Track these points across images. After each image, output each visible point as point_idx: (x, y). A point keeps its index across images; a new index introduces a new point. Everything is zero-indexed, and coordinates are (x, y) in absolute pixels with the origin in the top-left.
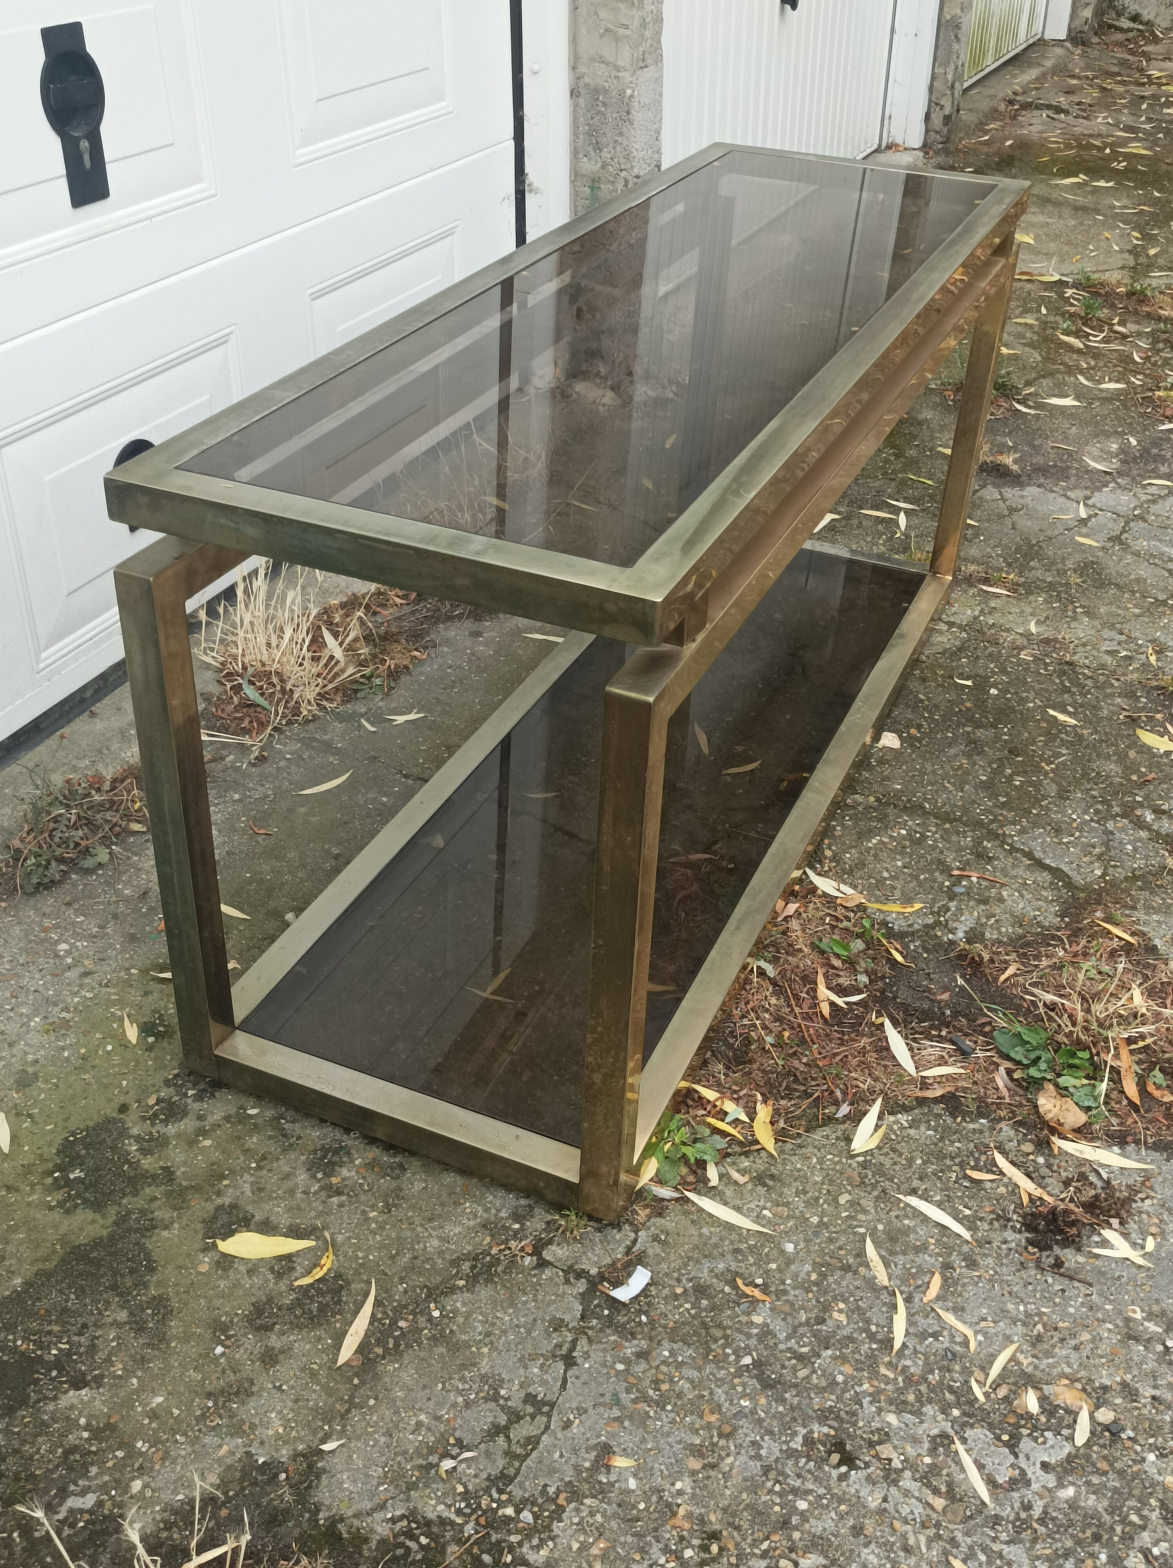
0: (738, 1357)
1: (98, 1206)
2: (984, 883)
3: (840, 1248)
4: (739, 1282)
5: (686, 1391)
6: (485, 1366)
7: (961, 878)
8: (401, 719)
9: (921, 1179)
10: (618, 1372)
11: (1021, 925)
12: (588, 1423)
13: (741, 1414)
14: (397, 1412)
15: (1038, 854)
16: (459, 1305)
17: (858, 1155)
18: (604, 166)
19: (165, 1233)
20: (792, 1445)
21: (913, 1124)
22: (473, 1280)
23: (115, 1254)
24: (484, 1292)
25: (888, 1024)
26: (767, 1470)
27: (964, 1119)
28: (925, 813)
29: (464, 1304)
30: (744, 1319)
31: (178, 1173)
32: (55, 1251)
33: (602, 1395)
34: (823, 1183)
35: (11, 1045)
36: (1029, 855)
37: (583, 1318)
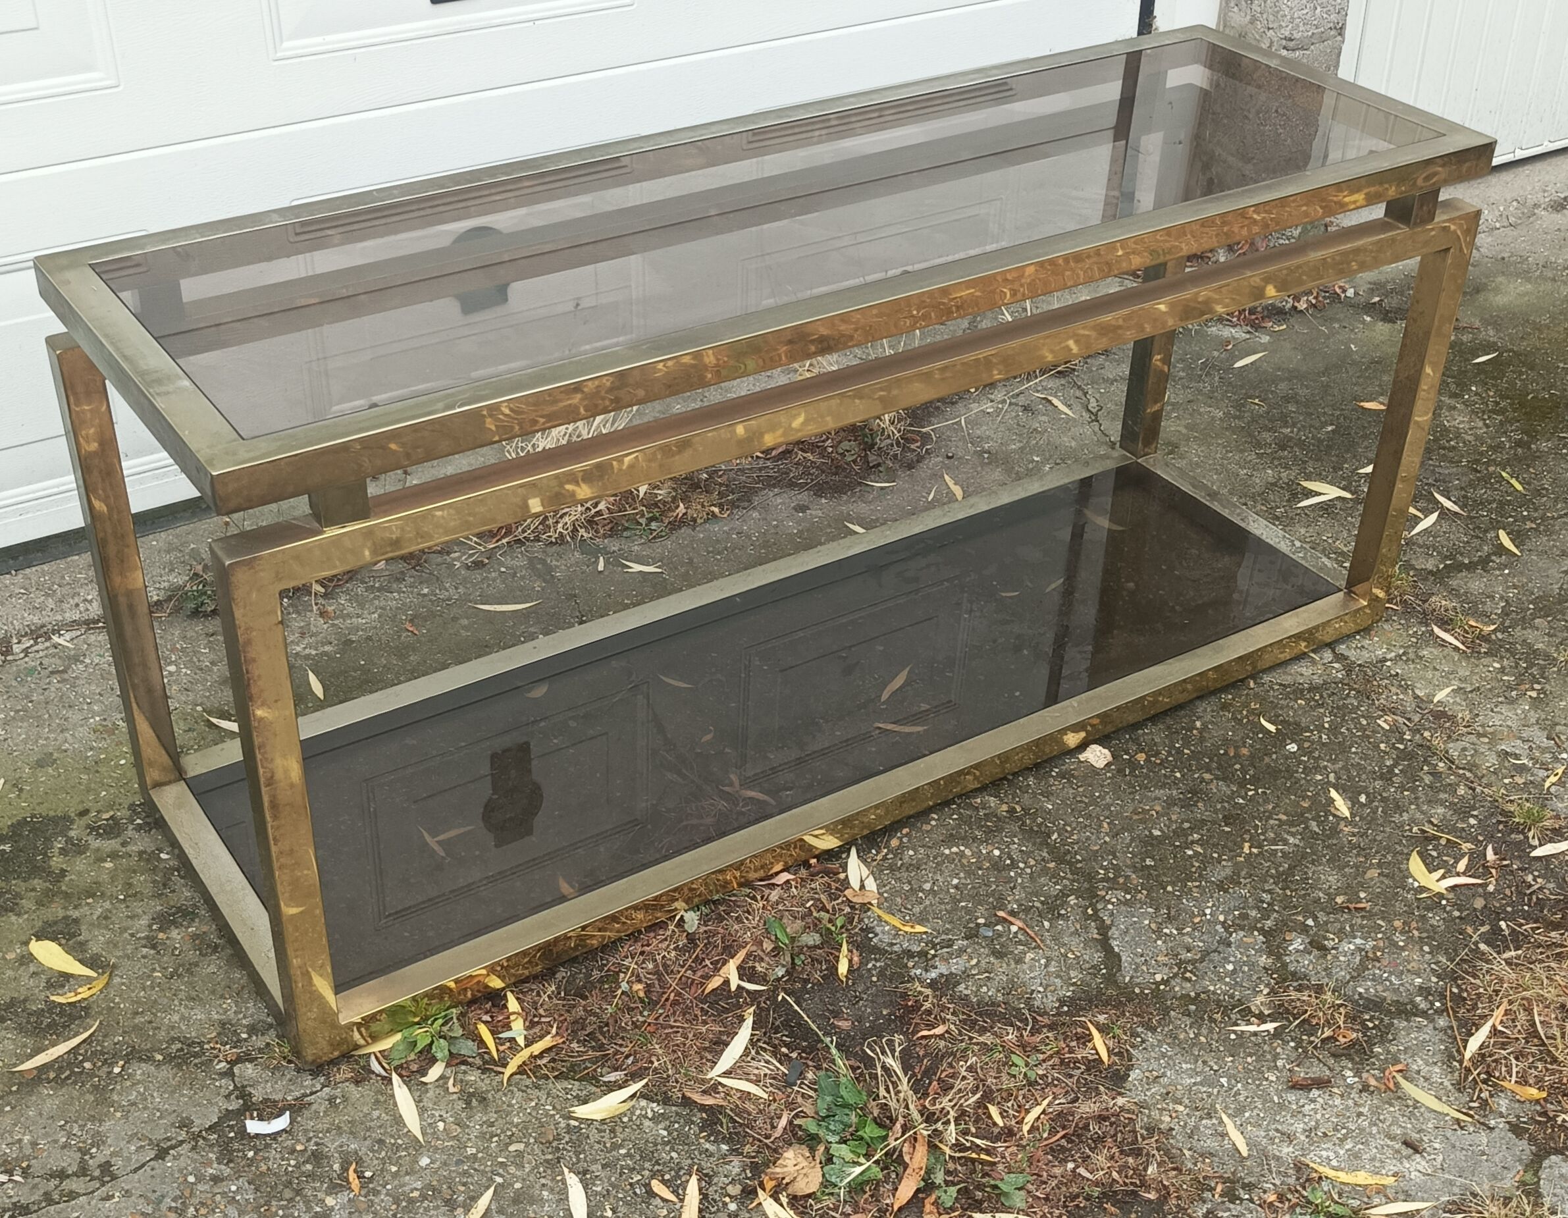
2: (1019, 937)
3: (464, 1184)
4: (353, 1166)
6: (106, 1125)
7: (1002, 920)
8: (637, 568)
9: (605, 1165)
10: (185, 1182)
11: (1008, 993)
12: (121, 1205)
14: (15, 1124)
15: (1114, 932)
16: (139, 1072)
17: (576, 1119)
19: (13, 918)
21: (656, 1119)
22: (168, 1060)
24: (166, 1073)
25: (748, 1023)
27: (708, 1136)
28: (1042, 843)
29: (143, 1073)
30: (321, 1195)
31: (68, 878)
33: (154, 1191)
34: (516, 1125)
35: (63, 730)
36: (1104, 929)
37: (209, 1128)
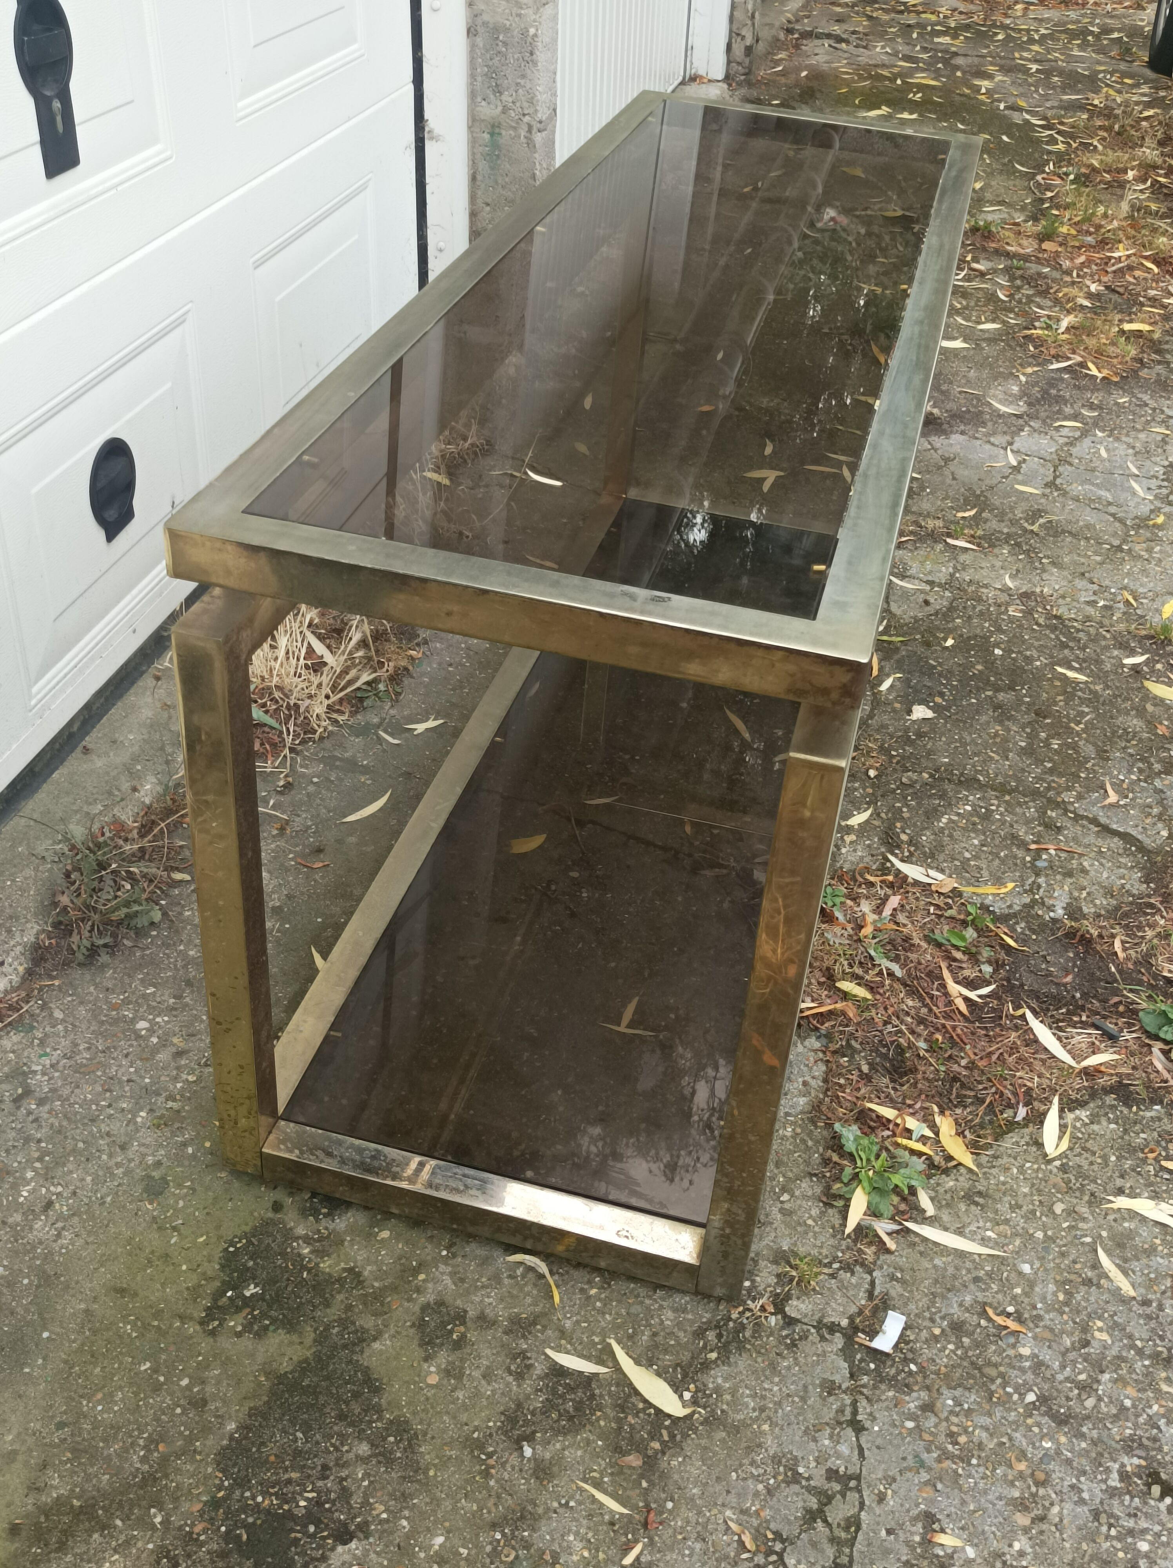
0: (1022, 1396)
1: (290, 1325)
2: (1063, 855)
3: (1074, 1262)
4: (990, 1312)
5: (985, 1441)
6: (771, 1445)
7: (1039, 851)
8: (420, 728)
9: (1122, 1176)
10: (910, 1431)
11: (1112, 896)
12: (902, 1492)
13: (1047, 1456)
14: (700, 1513)
15: (1103, 820)
16: (720, 1380)
17: (1054, 1160)
18: (505, 110)
19: (377, 1346)
20: (1111, 1483)
21: (1094, 1119)
22: (725, 1351)
23: (327, 1378)
24: (742, 1363)
25: (1029, 1015)
26: (1096, 1515)
27: (1139, 1108)
28: (982, 787)
29: (726, 1379)
30: (1011, 1352)
31: (366, 1273)
32: (260, 1385)
33: (904, 1459)
34: (1032, 1195)
35: (123, 1147)
36: (1094, 821)
37: (852, 1376)
